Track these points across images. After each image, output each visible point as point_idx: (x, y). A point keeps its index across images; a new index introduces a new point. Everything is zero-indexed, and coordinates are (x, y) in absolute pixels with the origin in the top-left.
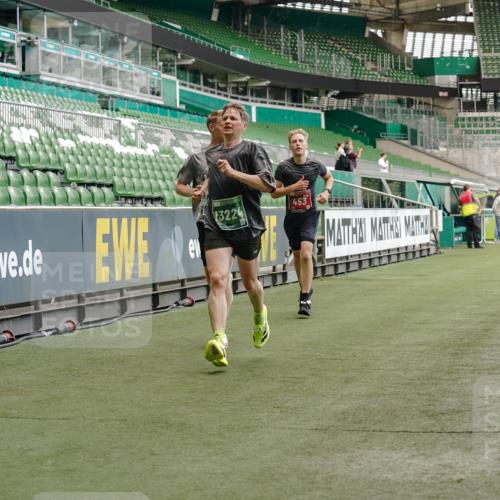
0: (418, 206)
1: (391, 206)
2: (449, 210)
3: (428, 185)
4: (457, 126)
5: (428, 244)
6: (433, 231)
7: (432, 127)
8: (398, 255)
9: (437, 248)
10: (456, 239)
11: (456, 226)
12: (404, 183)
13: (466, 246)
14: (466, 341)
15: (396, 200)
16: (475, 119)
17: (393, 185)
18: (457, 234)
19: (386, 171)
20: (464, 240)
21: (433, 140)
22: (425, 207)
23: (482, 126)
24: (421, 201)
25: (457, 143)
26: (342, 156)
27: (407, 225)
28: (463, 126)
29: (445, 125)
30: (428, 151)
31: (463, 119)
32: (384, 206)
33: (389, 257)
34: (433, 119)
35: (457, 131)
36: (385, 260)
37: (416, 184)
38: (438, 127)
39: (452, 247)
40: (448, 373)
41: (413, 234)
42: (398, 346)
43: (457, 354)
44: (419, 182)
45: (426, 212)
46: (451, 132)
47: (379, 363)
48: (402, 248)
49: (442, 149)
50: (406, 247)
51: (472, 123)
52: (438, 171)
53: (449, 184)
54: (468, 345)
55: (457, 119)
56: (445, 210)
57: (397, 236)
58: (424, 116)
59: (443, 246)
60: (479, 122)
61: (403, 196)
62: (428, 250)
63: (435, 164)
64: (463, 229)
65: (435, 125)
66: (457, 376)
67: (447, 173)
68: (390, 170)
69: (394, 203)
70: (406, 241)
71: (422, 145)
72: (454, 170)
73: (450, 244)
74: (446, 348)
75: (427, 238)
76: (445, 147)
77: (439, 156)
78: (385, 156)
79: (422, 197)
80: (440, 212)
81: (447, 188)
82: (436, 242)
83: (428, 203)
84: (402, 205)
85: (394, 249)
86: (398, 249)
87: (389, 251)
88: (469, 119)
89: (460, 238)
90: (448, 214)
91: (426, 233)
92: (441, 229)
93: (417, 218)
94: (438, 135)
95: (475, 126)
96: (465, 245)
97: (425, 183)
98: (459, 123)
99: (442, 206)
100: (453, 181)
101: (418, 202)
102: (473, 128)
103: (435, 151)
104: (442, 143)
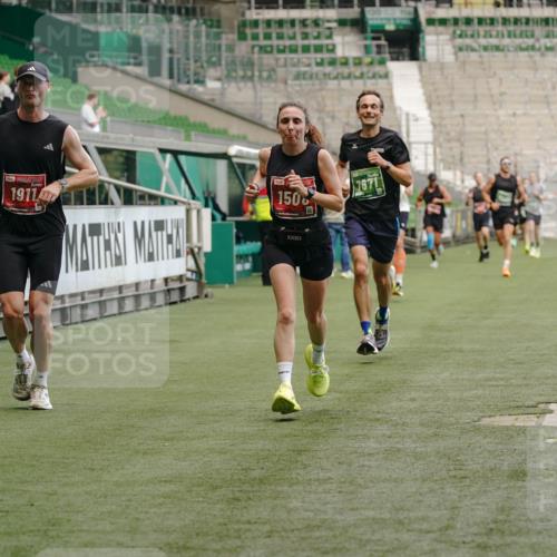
0: (162, 201)
1: (106, 201)
2: (224, 207)
3: (182, 159)
4: (242, 37)
5: (180, 278)
6: (191, 252)
7: (192, 38)
8: (121, 300)
9: (200, 286)
10: (238, 267)
11: (239, 240)
12: (133, 153)
13: (260, 281)
14: (256, 474)
15: (118, 188)
16: (280, 23)
17: (110, 158)
18: (242, 258)
19: (97, 129)
20: (255, 269)
21: (192, 66)
22: (176, 202)
23: (293, 38)
24: (168, 190)
25: (245, 71)
26: (7, 99)
27: (139, 239)
28: (255, 37)
29: (218, 36)
30: (183, 87)
31: (255, 23)
32: (91, 202)
33: (102, 304)
34: (194, 22)
35: (242, 48)
36: (92, 312)
37: (159, 156)
38: (203, 39)
39: (231, 283)
40: (221, 538)
41: (151, 258)
42: (118, 484)
43: (238, 500)
44: (163, 151)
45: (178, 213)
46: (231, 48)
47: (80, 517)
48: (128, 286)
49: (212, 85)
50: (137, 285)
51: (274, 31)
52: (204, 129)
53: (224, 156)
54: (261, 481)
55: (243, 24)
56: (216, 207)
57: (119, 261)
58: (176, 18)
59: (212, 283)
60: (287, 31)
61: (131, 179)
62: (182, 290)
63: (197, 113)
64: (254, 247)
65: (197, 36)
66: (238, 543)
67: (223, 134)
68: (104, 129)
69: (113, 194)
70: (137, 271)
71: (171, 76)
72: (236, 127)
73: (227, 278)
74: (215, 488)
75: (179, 266)
76: (219, 79)
77: (206, 98)
78: (95, 100)
79: (168, 183)
80: (207, 213)
81: (222, 165)
82: (198, 272)
83: (182, 193)
84: (129, 198)
85: (111, 289)
86: (120, 288)
87: (101, 291)
88: (268, 23)
89: (248, 266)
90: (224, 217)
91: (178, 254)
92: (207, 247)
93: (160, 225)
94: (204, 58)
95: (280, 37)
96: (257, 279)
97: (175, 153)
98: (249, 31)
99: (210, 200)
100: (233, 150)
101: (162, 193)
102: (275, 42)
103: (199, 88)
104: (212, 72)
